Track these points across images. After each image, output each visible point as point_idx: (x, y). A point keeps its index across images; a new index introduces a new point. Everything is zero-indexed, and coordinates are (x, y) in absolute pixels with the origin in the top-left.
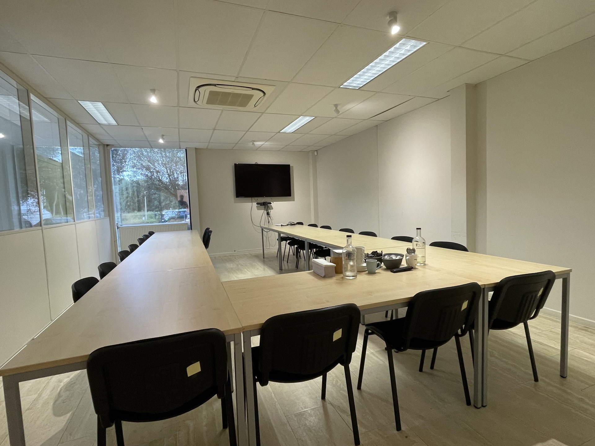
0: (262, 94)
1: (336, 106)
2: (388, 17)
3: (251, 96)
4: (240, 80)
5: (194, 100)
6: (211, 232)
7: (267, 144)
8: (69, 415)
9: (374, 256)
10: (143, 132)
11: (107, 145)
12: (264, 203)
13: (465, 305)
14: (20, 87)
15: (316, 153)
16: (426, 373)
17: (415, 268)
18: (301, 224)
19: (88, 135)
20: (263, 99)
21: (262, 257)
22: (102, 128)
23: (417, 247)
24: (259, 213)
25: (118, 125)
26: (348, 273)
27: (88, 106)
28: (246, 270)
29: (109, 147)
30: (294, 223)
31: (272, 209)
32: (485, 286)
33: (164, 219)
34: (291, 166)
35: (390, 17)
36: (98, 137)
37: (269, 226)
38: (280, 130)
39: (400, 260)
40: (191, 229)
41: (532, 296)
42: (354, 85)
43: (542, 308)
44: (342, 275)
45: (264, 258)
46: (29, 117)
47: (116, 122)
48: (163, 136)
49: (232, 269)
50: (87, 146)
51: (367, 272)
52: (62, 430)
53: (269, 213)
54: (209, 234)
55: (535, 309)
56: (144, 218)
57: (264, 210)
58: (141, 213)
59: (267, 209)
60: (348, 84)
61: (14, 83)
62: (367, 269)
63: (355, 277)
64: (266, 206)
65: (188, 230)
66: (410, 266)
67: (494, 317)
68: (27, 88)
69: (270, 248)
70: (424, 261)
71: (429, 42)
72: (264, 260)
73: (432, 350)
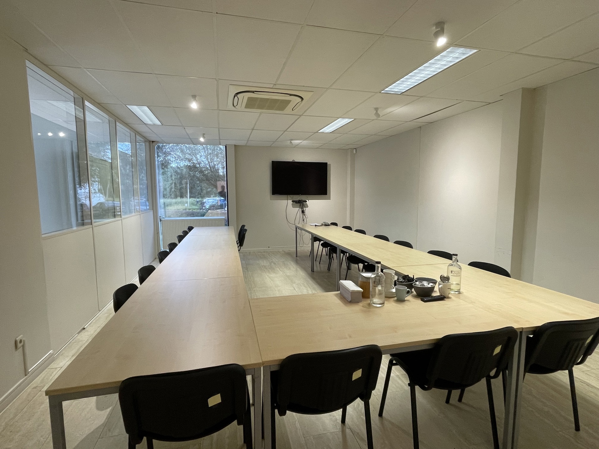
0: (300, 100)
1: (376, 109)
2: (434, 28)
3: (288, 102)
4: (277, 87)
5: (233, 105)
6: (246, 230)
7: (305, 143)
8: (109, 410)
9: (404, 282)
10: (185, 130)
11: (152, 141)
12: (299, 201)
13: (498, 350)
14: (76, 96)
15: (355, 152)
16: (452, 405)
17: (448, 298)
18: (335, 224)
19: (135, 134)
20: (301, 104)
21: (295, 256)
22: (148, 127)
23: (452, 274)
24: (295, 211)
25: (162, 125)
26: (376, 300)
27: (135, 109)
28: (278, 269)
29: (154, 143)
30: (328, 223)
31: (308, 207)
32: (523, 330)
33: (205, 207)
34: (329, 164)
35: (436, 28)
36: (145, 135)
37: (303, 225)
38: (318, 130)
39: (432, 289)
40: (228, 226)
41: (578, 344)
42: (396, 90)
43: (590, 354)
44: (368, 301)
45: (297, 257)
46: (83, 118)
47: (161, 123)
48: (204, 134)
49: (265, 267)
50: (134, 143)
51: (396, 298)
52: (102, 424)
53: (304, 211)
54: (244, 233)
55: (582, 356)
56: (186, 205)
57: (299, 208)
58: (184, 200)
59: (303, 207)
60: (389, 90)
61: (72, 93)
62: (395, 295)
63: (382, 305)
64: (301, 204)
65: (225, 226)
66: (443, 294)
67: (532, 362)
68: (81, 96)
69: (304, 246)
70: (459, 289)
71: (480, 49)
72: (297, 259)
73: (459, 391)
